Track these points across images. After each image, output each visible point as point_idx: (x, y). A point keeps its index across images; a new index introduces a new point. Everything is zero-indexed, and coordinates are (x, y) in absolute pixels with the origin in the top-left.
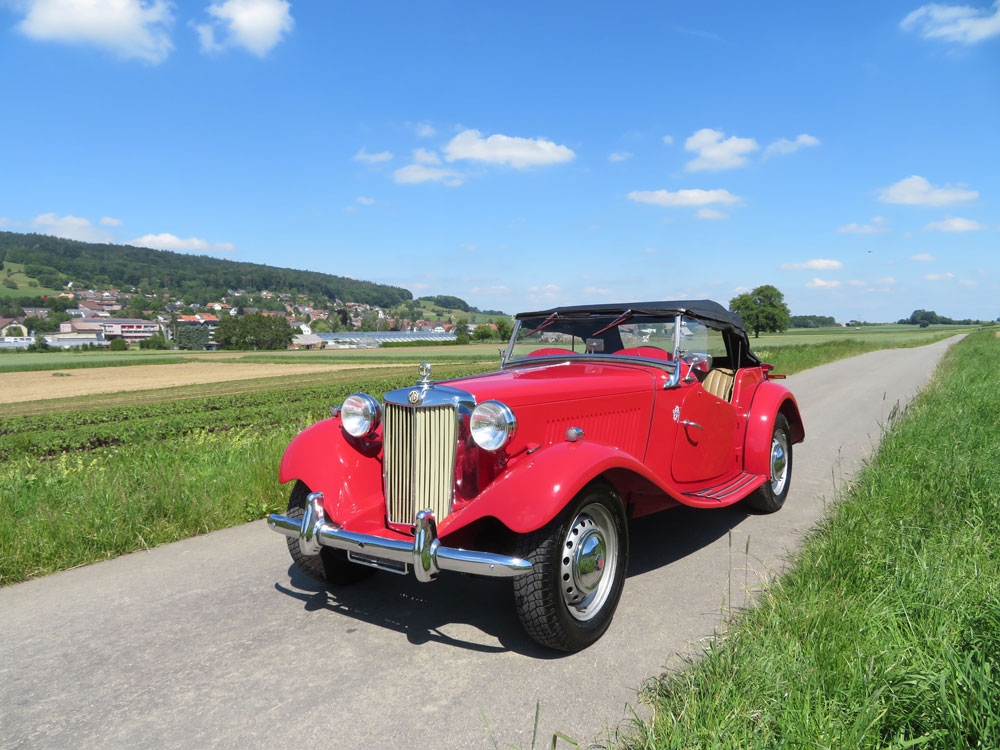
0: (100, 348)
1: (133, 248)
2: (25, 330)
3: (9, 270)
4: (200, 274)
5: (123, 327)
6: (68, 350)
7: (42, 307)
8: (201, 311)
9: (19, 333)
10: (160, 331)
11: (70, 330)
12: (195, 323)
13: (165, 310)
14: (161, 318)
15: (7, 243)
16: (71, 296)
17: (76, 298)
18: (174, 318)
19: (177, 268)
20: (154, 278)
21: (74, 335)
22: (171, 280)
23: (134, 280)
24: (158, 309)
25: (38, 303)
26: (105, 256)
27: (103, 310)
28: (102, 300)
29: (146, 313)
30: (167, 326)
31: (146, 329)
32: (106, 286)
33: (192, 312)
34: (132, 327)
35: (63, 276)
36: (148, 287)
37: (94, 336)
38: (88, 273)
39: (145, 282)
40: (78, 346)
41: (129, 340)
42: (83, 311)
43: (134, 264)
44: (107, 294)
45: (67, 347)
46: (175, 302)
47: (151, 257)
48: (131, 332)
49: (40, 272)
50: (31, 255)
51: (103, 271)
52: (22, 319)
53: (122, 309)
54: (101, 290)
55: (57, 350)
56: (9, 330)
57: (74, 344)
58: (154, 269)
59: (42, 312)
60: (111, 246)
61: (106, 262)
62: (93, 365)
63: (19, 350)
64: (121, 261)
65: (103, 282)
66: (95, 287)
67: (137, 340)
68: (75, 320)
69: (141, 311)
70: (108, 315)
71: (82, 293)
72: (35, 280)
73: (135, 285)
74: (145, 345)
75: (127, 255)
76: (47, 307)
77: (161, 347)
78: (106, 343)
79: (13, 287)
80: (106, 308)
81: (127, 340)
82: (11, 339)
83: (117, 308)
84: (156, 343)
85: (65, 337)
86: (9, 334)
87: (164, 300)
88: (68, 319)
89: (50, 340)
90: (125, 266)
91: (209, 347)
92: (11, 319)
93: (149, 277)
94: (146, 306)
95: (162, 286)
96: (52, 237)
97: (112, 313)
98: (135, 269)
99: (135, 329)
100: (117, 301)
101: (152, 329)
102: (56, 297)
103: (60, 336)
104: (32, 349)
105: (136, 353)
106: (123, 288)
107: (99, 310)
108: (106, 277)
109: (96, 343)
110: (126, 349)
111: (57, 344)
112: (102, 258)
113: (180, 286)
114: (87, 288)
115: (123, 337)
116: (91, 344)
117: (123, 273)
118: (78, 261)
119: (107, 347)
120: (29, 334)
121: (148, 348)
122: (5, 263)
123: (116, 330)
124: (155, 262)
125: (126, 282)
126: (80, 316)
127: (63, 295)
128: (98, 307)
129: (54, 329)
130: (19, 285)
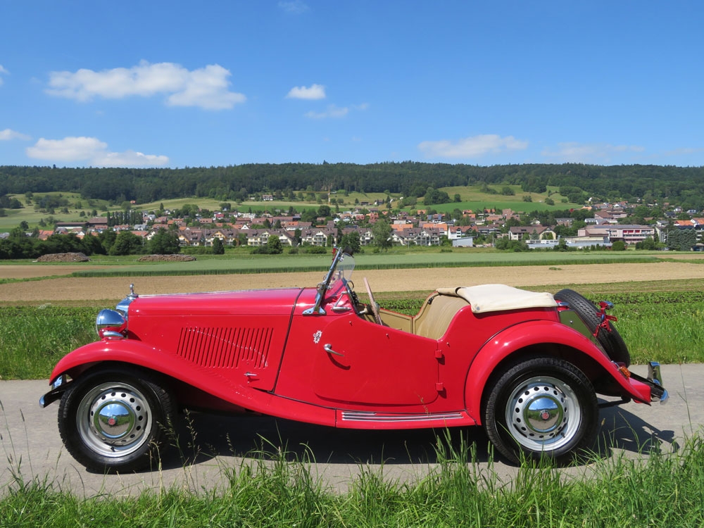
0: (604, 248)
1: (641, 166)
2: (554, 235)
3: (550, 192)
4: (700, 182)
5: (624, 231)
6: (581, 250)
7: (569, 217)
8: (696, 216)
9: (551, 238)
10: (655, 234)
11: (584, 234)
12: (690, 227)
13: (663, 216)
14: (659, 223)
15: (549, 172)
16: (590, 208)
17: (594, 210)
18: (671, 223)
19: (678, 180)
20: (656, 190)
21: (587, 239)
22: (672, 191)
23: (640, 193)
24: (657, 216)
25: (566, 214)
26: (618, 175)
27: (612, 218)
28: (613, 210)
29: (647, 219)
30: (662, 230)
31: (644, 233)
32: (616, 199)
33: (688, 218)
34: (632, 231)
35: (585, 193)
36: (651, 197)
37: (602, 239)
38: (604, 190)
39: (648, 194)
40: (588, 247)
41: (629, 242)
42: (598, 219)
43: (640, 180)
44: (617, 205)
45: (580, 248)
46: (674, 209)
47: (655, 172)
48: (631, 235)
49: (570, 191)
50: (564, 179)
51: (615, 187)
52: (553, 227)
53: (628, 217)
54: (612, 203)
55: (574, 249)
56: (544, 235)
57: (586, 245)
58: (657, 183)
59: (568, 222)
60: (623, 166)
61: (618, 180)
62: (597, 262)
63: (548, 250)
64: (630, 178)
65: (615, 196)
66: (609, 200)
67: (635, 242)
68: (588, 227)
69: (642, 218)
70: (616, 222)
71: (598, 205)
72: (566, 198)
73: (641, 197)
74: (639, 246)
75: (635, 173)
76: (571, 217)
77: (652, 248)
78: (611, 244)
79: (551, 203)
80: (615, 216)
81: (627, 242)
82: (544, 242)
83: (623, 216)
84: (651, 245)
85: (581, 240)
86: (544, 238)
87: (664, 208)
88: (584, 226)
89: (570, 242)
90: (633, 181)
91: (696, 248)
92: (545, 227)
93: (653, 190)
94: (647, 214)
95: (663, 196)
96: (580, 164)
97: (619, 220)
98: (641, 183)
99: (634, 233)
100: (625, 210)
101: (648, 233)
102: (579, 210)
103: (577, 239)
104: (556, 249)
105: (632, 252)
106: (630, 200)
107: (609, 218)
108: (617, 191)
109: (601, 245)
110: (624, 249)
111: (574, 245)
112: (616, 177)
113: (679, 195)
114: (602, 201)
115: (624, 240)
116: (598, 245)
117: (631, 187)
118: (597, 181)
119: (610, 247)
120: (557, 237)
121: (643, 248)
122: (547, 187)
123: (619, 234)
124: (658, 176)
125: (633, 195)
126: (596, 223)
127: (584, 207)
128: (608, 216)
129: (573, 234)
130: (555, 202)
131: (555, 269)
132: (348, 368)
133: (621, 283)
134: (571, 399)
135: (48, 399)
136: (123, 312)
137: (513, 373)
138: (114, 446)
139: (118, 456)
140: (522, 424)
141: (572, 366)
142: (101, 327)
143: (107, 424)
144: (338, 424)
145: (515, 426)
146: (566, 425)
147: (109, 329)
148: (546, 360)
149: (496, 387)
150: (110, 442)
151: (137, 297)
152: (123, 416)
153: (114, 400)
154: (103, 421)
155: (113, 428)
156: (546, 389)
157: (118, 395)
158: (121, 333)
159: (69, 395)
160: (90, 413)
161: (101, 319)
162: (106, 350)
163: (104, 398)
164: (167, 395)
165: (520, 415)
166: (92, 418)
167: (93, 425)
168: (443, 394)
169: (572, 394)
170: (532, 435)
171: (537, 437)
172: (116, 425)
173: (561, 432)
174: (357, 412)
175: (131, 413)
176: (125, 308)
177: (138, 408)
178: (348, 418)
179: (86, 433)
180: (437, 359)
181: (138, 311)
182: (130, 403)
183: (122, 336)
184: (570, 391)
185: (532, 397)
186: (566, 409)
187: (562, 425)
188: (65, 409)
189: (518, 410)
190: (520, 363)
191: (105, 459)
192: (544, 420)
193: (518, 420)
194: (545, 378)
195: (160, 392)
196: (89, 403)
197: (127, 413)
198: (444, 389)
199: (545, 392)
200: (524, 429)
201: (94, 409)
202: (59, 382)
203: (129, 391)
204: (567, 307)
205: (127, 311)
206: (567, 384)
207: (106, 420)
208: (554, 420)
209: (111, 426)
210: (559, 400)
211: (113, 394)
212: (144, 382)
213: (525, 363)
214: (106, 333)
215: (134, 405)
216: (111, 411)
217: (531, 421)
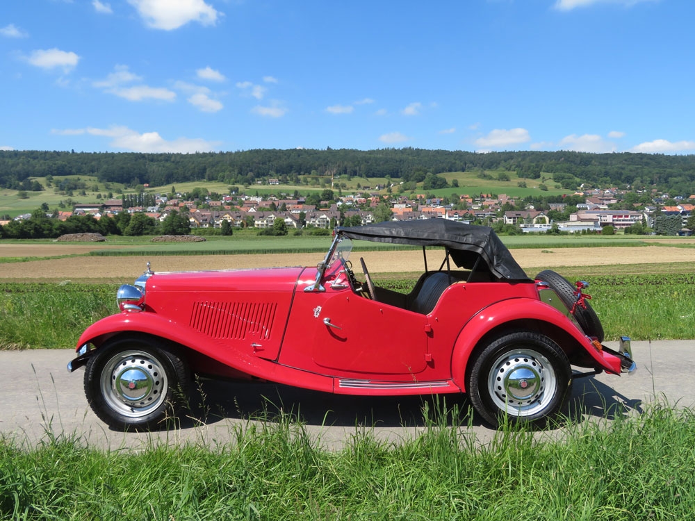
0: (595, 232)
1: (631, 154)
2: (547, 219)
3: (544, 178)
4: (686, 170)
5: (614, 217)
6: (572, 234)
7: (561, 202)
8: (682, 203)
9: (544, 222)
10: (644, 220)
11: (576, 219)
12: (677, 213)
13: (652, 202)
14: (647, 209)
15: (543, 159)
16: (582, 194)
17: (585, 196)
18: (659, 209)
19: (666, 167)
20: (645, 177)
21: (579, 223)
22: (660, 178)
23: (629, 180)
24: (645, 202)
25: (559, 200)
26: (609, 162)
27: (603, 204)
28: (603, 196)
29: (636, 205)
30: (650, 215)
31: (632, 218)
32: (607, 185)
33: (675, 204)
34: (622, 216)
35: (578, 180)
36: (640, 184)
37: (592, 223)
38: (596, 177)
39: (637, 181)
40: (579, 231)
41: (618, 227)
42: (589, 205)
43: (630, 167)
44: (607, 191)
45: (572, 232)
46: (661, 195)
47: (645, 160)
48: (620, 220)
49: (563, 178)
50: (558, 166)
51: (606, 174)
52: (547, 212)
53: (618, 202)
54: (603, 189)
55: (565, 233)
56: (537, 219)
57: (577, 229)
58: (646, 170)
59: (560, 207)
60: (614, 154)
61: (608, 167)
62: (587, 245)
63: (541, 234)
64: (621, 165)
65: (606, 183)
66: (600, 186)
67: (624, 227)
68: (580, 212)
69: (631, 204)
70: (606, 207)
71: (590, 191)
72: (559, 184)
73: (630, 183)
74: (628, 231)
75: (626, 160)
76: (565, 202)
77: (641, 232)
78: (601, 229)
79: (545, 189)
80: (606, 202)
81: (616, 227)
82: (537, 226)
83: (614, 202)
84: (639, 230)
85: (572, 225)
86: (538, 222)
87: (652, 194)
88: (575, 211)
89: (562, 226)
90: (623, 169)
91: (682, 233)
92: (539, 212)
93: (642, 177)
94: (636, 200)
95: (652, 183)
96: (573, 152)
97: (610, 205)
98: (631, 171)
99: (623, 218)
100: (615, 196)
101: (637, 218)
102: (572, 195)
103: (569, 224)
104: (549, 233)
105: (621, 236)
106: (620, 186)
107: (600, 204)
108: (608, 178)
109: (592, 229)
110: (613, 234)
111: (566, 229)
112: (607, 164)
113: (667, 182)
114: (593, 187)
115: (614, 225)
116: (589, 229)
117: (621, 174)
118: (589, 168)
119: (600, 232)
120: (550, 221)
121: (631, 233)
122: (542, 173)
123: (609, 219)
124: (647, 164)
125: (623, 182)
126: (587, 209)
127: (576, 193)
128: (599, 201)
129: (566, 218)
130: (549, 188)
131: (547, 252)
132: (345, 340)
133: (609, 266)
134: (547, 370)
135: (75, 364)
136: (141, 287)
137: (496, 345)
138: (133, 407)
139: (137, 416)
140: (503, 391)
141: (550, 340)
142: (121, 300)
143: (127, 387)
144: (336, 391)
145: (496, 393)
146: (542, 393)
147: (129, 302)
148: (526, 334)
149: (480, 358)
150: (130, 404)
151: (153, 274)
152: (141, 380)
153: (133, 366)
154: (124, 384)
155: (133, 391)
156: (526, 360)
157: (138, 362)
158: (139, 306)
159: (93, 361)
160: (112, 377)
161: (122, 293)
162: (127, 321)
163: (125, 364)
164: (181, 363)
165: (501, 383)
166: (114, 381)
167: (115, 388)
168: (431, 364)
169: (549, 365)
170: (511, 401)
171: (515, 404)
172: (135, 388)
173: (538, 400)
174: (353, 380)
175: (149, 379)
176: (143, 284)
177: (155, 374)
178: (345, 385)
179: (109, 395)
180: (427, 332)
181: (154, 287)
182: (148, 369)
183: (140, 309)
184: (548, 363)
185: (513, 367)
186: (543, 379)
187: (539, 394)
188: (90, 373)
189: (499, 379)
190: (503, 336)
191: (126, 419)
192: (522, 388)
193: (500, 388)
194: (524, 350)
195: (175, 360)
196: (111, 368)
197: (146, 378)
198: (432, 360)
199: (525, 363)
200: (504, 396)
201: (116, 374)
202: (84, 350)
203: (147, 359)
204: (546, 287)
205: (144, 286)
206: (545, 356)
207: (126, 384)
208: (532, 388)
209: (131, 389)
210: (537, 371)
211: (133, 361)
212: (161, 351)
213: (507, 337)
214: (126, 306)
215: (152, 372)
216: (131, 377)
217: (511, 389)
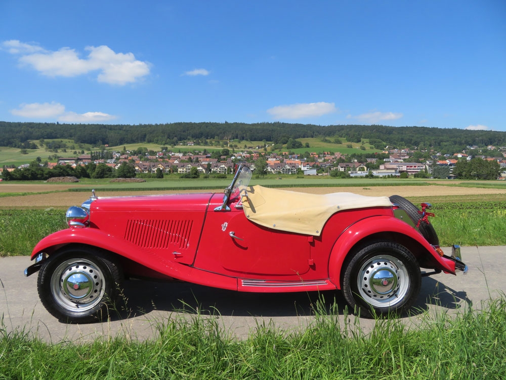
0: (395, 177)
1: (417, 127)
2: (365, 168)
3: (363, 142)
4: (451, 138)
6: (381, 178)
7: (374, 157)
8: (449, 158)
9: (364, 170)
10: (426, 169)
11: (383, 168)
12: (446, 165)
13: (430, 158)
14: (428, 162)
15: (362, 130)
16: (387, 152)
17: (389, 153)
18: (435, 162)
19: (439, 136)
20: (426, 142)
21: (385, 171)
22: (435, 143)
23: (416, 144)
24: (427, 157)
25: (372, 156)
26: (404, 132)
27: (400, 159)
28: (400, 154)
29: (421, 160)
30: (429, 166)
31: (419, 168)
32: (403, 147)
33: (445, 159)
34: (412, 167)
35: (385, 143)
36: (423, 146)
37: (394, 171)
38: (395, 141)
39: (421, 144)
41: (410, 173)
42: (392, 159)
43: (417, 135)
44: (403, 151)
45: (381, 176)
46: (436, 153)
47: (426, 131)
48: (411, 169)
49: (375, 142)
50: (372, 134)
51: (402, 140)
52: (365, 163)
53: (409, 158)
54: (400, 149)
55: (377, 177)
56: (359, 168)
57: (384, 175)
58: (427, 138)
59: (374, 160)
60: (407, 127)
61: (404, 135)
62: (392, 185)
63: (362, 177)
64: (411, 134)
65: (402, 145)
66: (398, 148)
67: (414, 173)
68: (386, 163)
69: (418, 159)
71: (392, 151)
72: (373, 146)
73: (417, 146)
74: (416, 176)
75: (414, 131)
76: (377, 158)
77: (424, 177)
78: (399, 174)
79: (364, 149)
80: (402, 158)
82: (359, 172)
83: (407, 157)
84: (423, 175)
85: (381, 172)
86: (359, 170)
87: (431, 153)
88: (383, 163)
89: (375, 173)
90: (412, 137)
91: (450, 178)
92: (360, 164)
93: (424, 142)
94: (421, 156)
95: (430, 145)
96: (381, 125)
97: (404, 160)
98: (417, 138)
99: (413, 168)
100: (407, 154)
101: (422, 168)
102: (381, 153)
103: (379, 171)
104: (367, 177)
105: (412, 179)
106: (411, 148)
107: (398, 159)
108: (403, 142)
109: (393, 174)
110: (407, 178)
111: (377, 175)
112: (402, 134)
113: (439, 145)
114: (394, 148)
115: (407, 172)
116: (391, 175)
117: (411, 140)
118: (391, 136)
119: (399, 176)
120: (367, 170)
121: (418, 177)
122: (362, 139)
123: (404, 168)
124: (427, 134)
125: (413, 144)
126: (390, 162)
127: (384, 152)
128: (398, 157)
129: (377, 168)
130: (366, 148)
131: (367, 189)
132: (246, 249)
134: (402, 271)
135: (31, 270)
136: (86, 209)
137: (363, 253)
138: (78, 304)
139: (80, 311)
140: (369, 288)
141: (403, 248)
142: (70, 219)
143: (72, 288)
144: (239, 289)
145: (363, 289)
146: (398, 289)
147: (75, 220)
148: (386, 243)
149: (351, 263)
150: (75, 301)
151: (97, 198)
152: (84, 282)
153: (78, 271)
154: (70, 286)
155: (77, 291)
156: (386, 264)
157: (81, 267)
158: (84, 223)
159: (45, 267)
160: (61, 280)
161: (70, 213)
162: (73, 235)
163: (70, 269)
164: (116, 268)
165: (367, 282)
166: (62, 284)
167: (63, 289)
168: (313, 267)
169: (404, 268)
170: (375, 296)
171: (378, 297)
172: (79, 289)
173: (395, 294)
174: (252, 280)
175: (90, 281)
176: (88, 206)
177: (96, 277)
178: (246, 284)
179: (58, 295)
180: (309, 242)
181: (98, 208)
182: (90, 273)
183: (84, 225)
184: (402, 265)
185: (375, 269)
186: (399, 278)
187: (396, 289)
188: (42, 278)
189: (365, 279)
191: (72, 313)
192: (384, 286)
193: (366, 286)
194: (381, 257)
195: (111, 266)
196: (60, 273)
197: (87, 280)
198: (314, 264)
199: (385, 266)
200: (370, 292)
201: (64, 278)
202: (40, 258)
203: (89, 265)
204: (398, 207)
205: (89, 208)
206: (400, 260)
207: (72, 285)
208: (391, 285)
209: (76, 290)
210: (395, 271)
211: (77, 267)
212: (99, 258)
213: (371, 246)
214: (72, 223)
215: (92, 275)
216: (76, 279)
217: (375, 286)
